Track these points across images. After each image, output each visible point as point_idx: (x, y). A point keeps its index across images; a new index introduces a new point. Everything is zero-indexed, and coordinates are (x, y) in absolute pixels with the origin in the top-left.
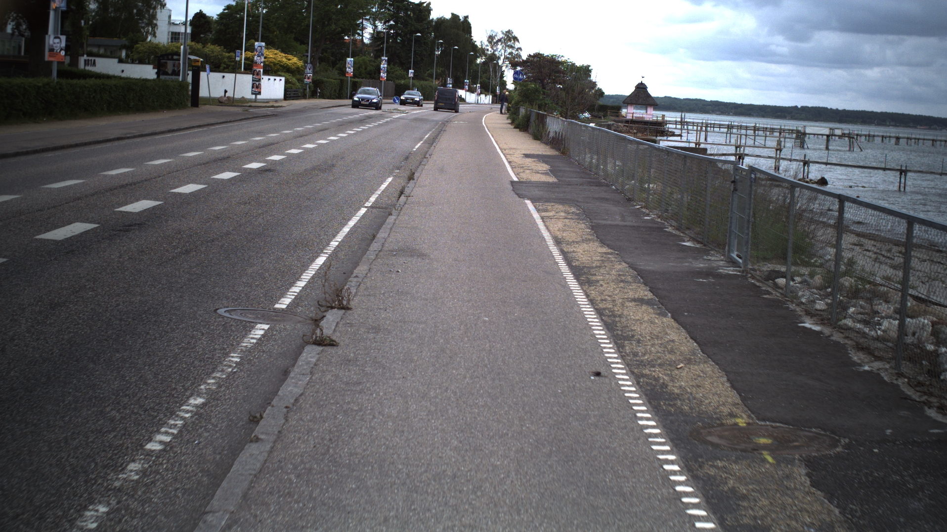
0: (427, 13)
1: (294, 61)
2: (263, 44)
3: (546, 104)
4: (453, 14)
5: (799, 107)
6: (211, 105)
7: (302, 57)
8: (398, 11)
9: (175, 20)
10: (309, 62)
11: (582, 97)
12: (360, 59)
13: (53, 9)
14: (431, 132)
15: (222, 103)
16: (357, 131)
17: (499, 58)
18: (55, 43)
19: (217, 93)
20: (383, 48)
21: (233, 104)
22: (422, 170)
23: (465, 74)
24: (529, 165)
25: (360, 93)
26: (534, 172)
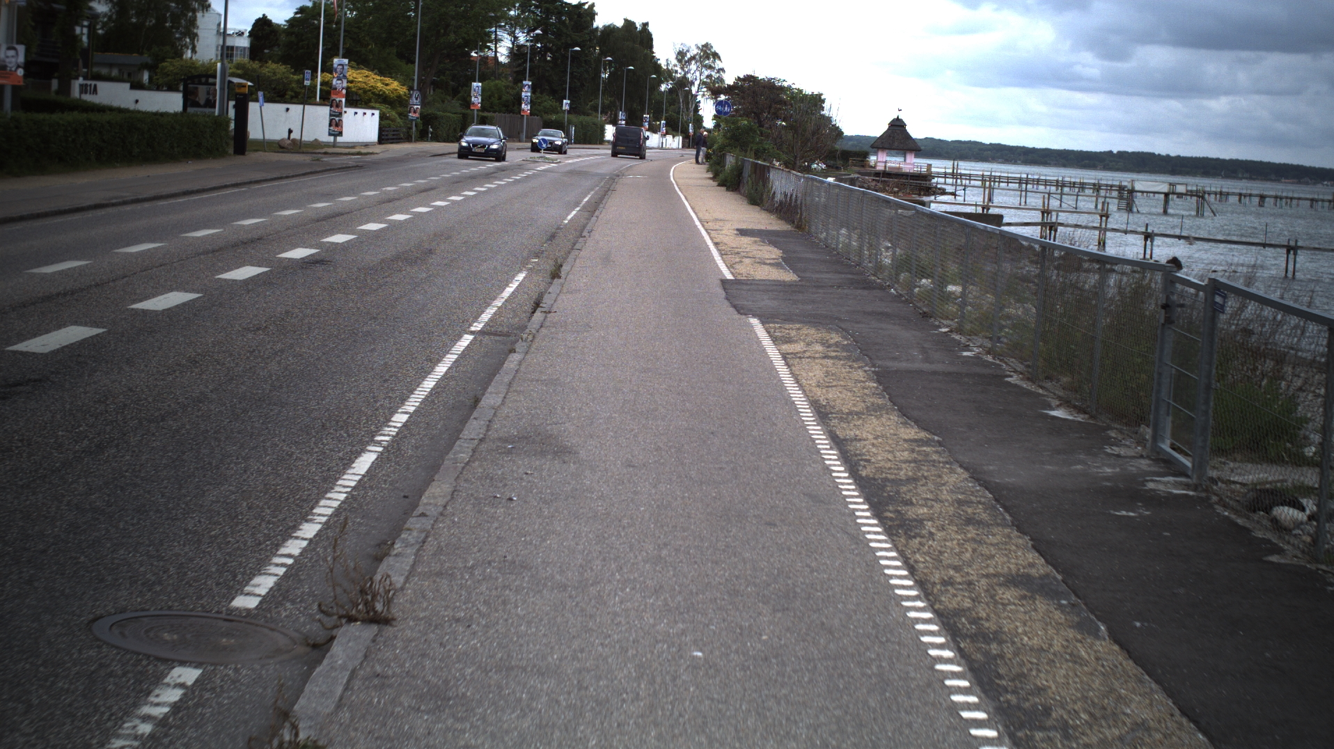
0: (589, 18)
1: (394, 86)
2: (346, 61)
3: (765, 149)
4: (626, 20)
5: (1115, 152)
6: (265, 151)
7: (406, 81)
8: (547, 16)
10: (415, 88)
11: (816, 138)
12: (491, 83)
14: (592, 192)
15: (283, 148)
17: (692, 83)
19: (277, 133)
20: (525, 70)
21: (301, 151)
22: (575, 260)
23: (644, 106)
24: (747, 250)
25: (471, 135)
26: (758, 263)
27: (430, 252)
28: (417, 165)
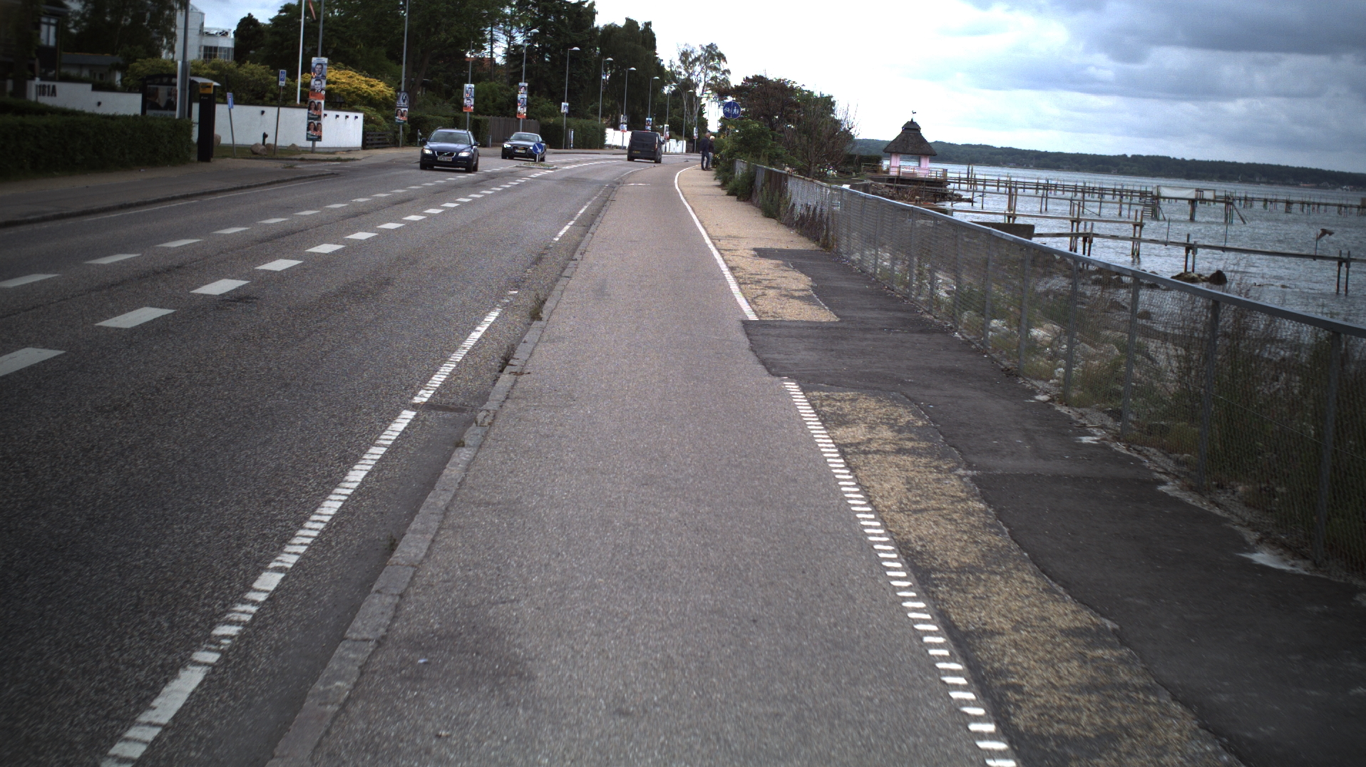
0: (589, 17)
1: (380, 87)
2: (325, 60)
3: (777, 155)
4: (628, 20)
5: (1129, 156)
6: (235, 158)
7: (394, 82)
8: (545, 15)
9: (210, 29)
10: (403, 89)
12: (484, 85)
14: (589, 203)
15: (256, 154)
17: (696, 85)
19: (253, 139)
20: (522, 69)
21: (275, 157)
22: (562, 292)
23: (647, 109)
24: (770, 277)
25: (436, 140)
26: (785, 296)
27: (388, 282)
28: (397, 173)
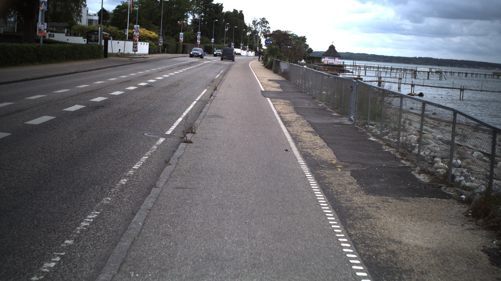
0: (221, 9)
1: (153, 34)
2: (139, 26)
3: (281, 56)
4: (234, 10)
5: (417, 57)
6: (113, 57)
7: (158, 32)
8: (206, 8)
9: (90, 13)
10: (161, 35)
11: (300, 52)
12: (187, 33)
13: (41, 10)
14: (223, 70)
15: (118, 56)
16: (187, 69)
17: (258, 32)
18: (42, 27)
19: (116, 51)
20: (198, 28)
21: (124, 56)
22: (220, 87)
23: (241, 41)
24: (271, 84)
26: (273, 87)
